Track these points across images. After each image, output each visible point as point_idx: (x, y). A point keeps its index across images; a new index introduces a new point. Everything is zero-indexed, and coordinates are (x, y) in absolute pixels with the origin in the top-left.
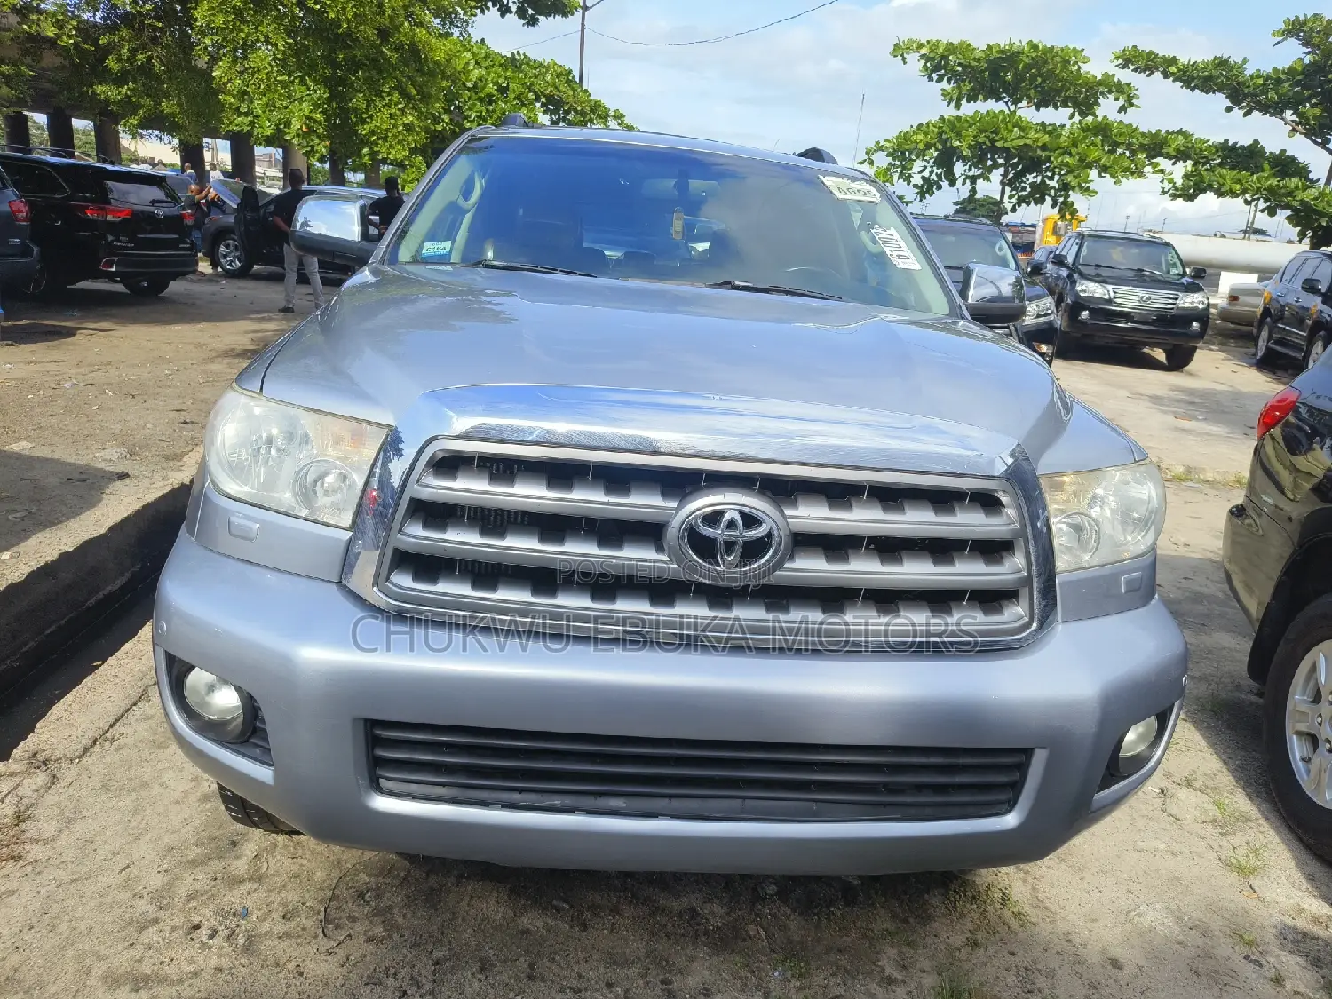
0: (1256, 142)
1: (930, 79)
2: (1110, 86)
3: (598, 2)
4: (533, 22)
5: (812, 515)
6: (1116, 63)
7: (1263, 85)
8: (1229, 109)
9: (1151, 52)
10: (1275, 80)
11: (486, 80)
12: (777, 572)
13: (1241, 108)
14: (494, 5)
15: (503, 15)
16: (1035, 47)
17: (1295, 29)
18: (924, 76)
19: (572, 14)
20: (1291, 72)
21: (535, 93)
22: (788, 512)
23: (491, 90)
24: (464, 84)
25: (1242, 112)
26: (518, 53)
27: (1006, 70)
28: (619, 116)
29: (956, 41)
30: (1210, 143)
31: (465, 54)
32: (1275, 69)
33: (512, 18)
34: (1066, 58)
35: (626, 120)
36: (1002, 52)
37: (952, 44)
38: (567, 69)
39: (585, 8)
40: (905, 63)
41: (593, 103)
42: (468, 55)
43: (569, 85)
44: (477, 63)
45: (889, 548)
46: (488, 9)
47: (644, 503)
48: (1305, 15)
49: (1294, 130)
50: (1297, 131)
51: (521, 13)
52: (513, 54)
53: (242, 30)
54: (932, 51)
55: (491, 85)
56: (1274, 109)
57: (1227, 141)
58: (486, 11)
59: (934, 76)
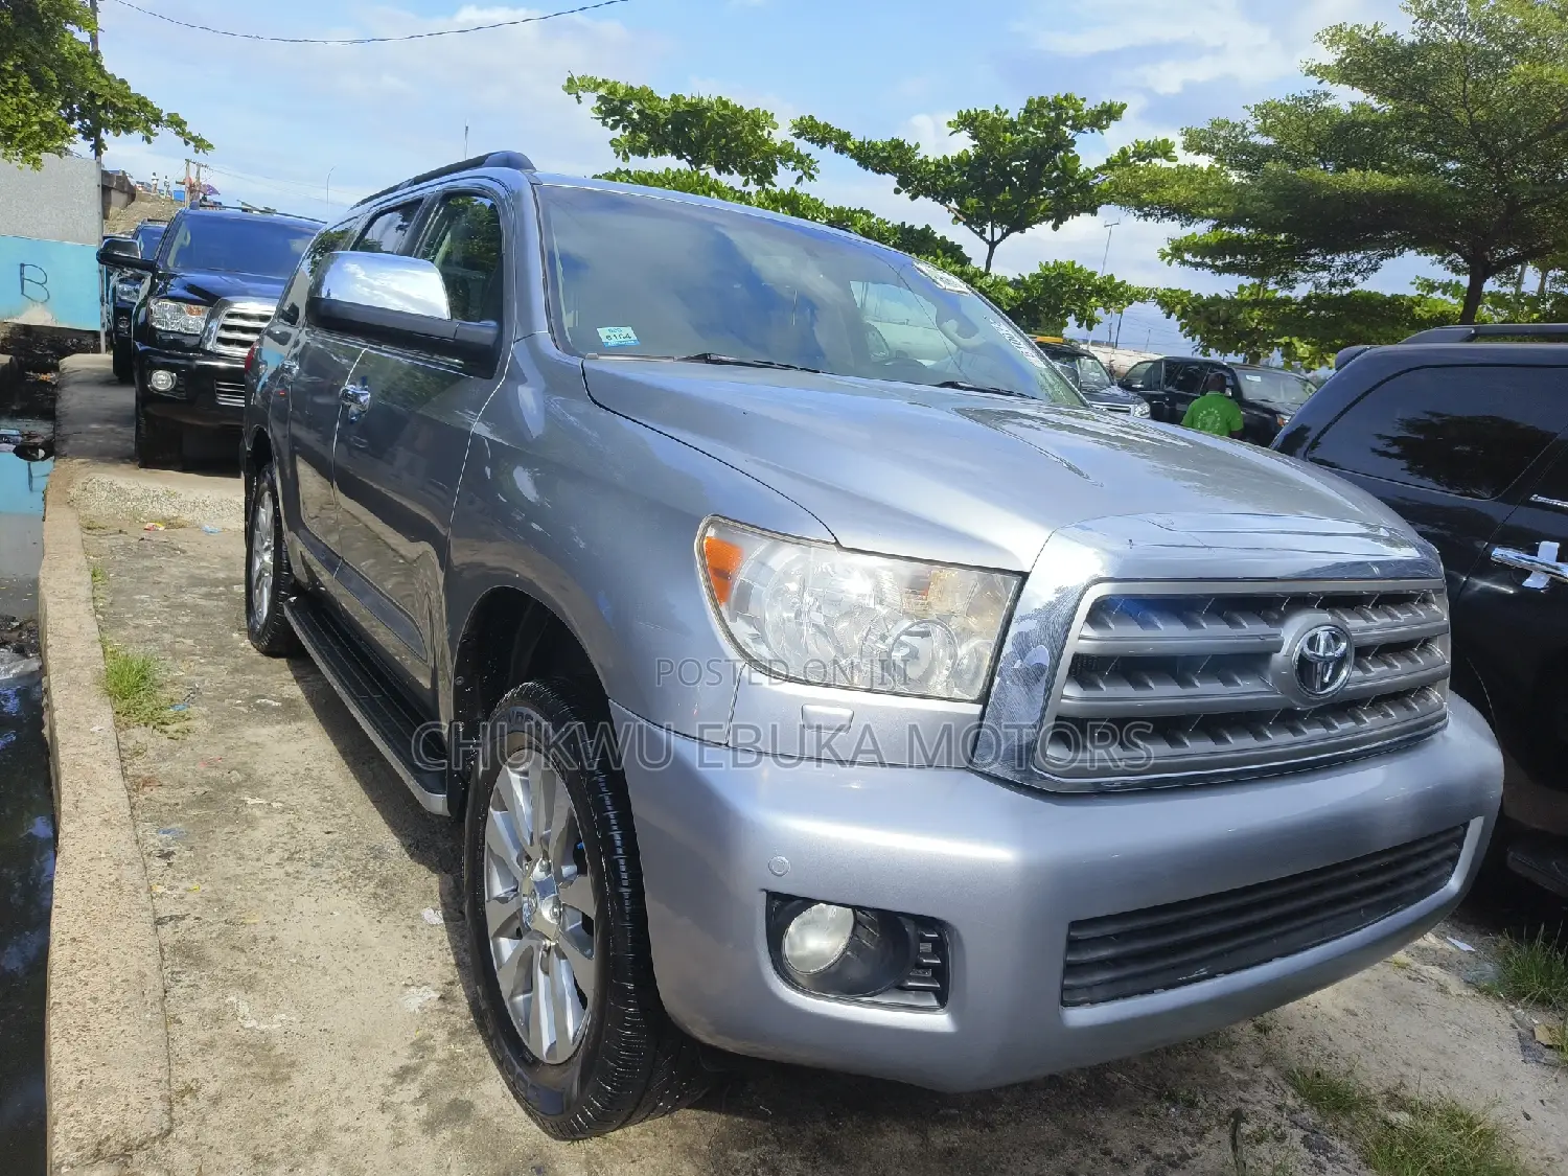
0: (928, 227)
1: (605, 124)
2: (787, 154)
6: (794, 131)
7: (935, 172)
8: (897, 191)
9: (826, 125)
10: (944, 167)
13: (908, 191)
16: (725, 105)
17: (968, 122)
18: (598, 118)
20: (958, 161)
25: (908, 195)
27: (691, 126)
29: (637, 86)
30: (890, 225)
32: (945, 157)
34: (756, 121)
36: (690, 105)
37: (632, 88)
40: (579, 102)
48: (975, 110)
49: (956, 218)
50: (960, 220)
54: (611, 93)
56: (942, 196)
57: (903, 223)
59: (610, 121)
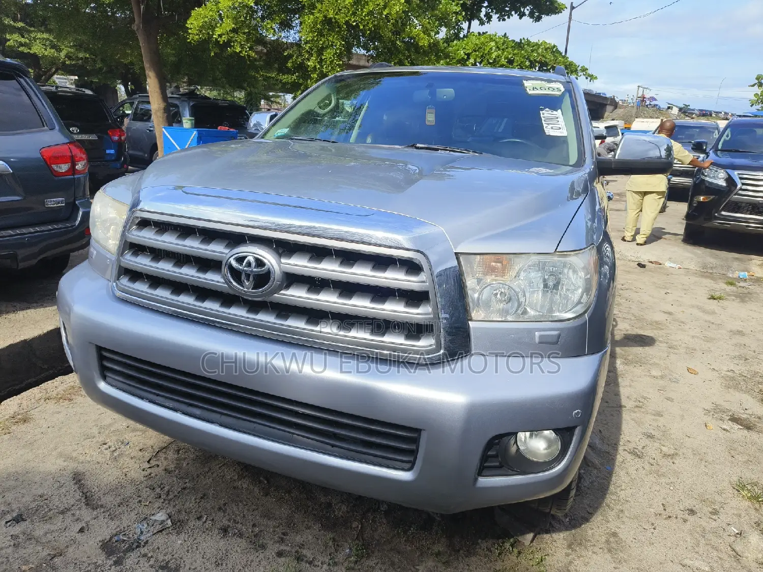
3: (585, 1)
4: (538, 19)
5: (300, 264)
11: (501, 57)
12: (276, 295)
14: (515, 13)
15: (520, 18)
19: (562, 12)
21: (530, 61)
22: (283, 260)
23: (503, 63)
24: (488, 60)
26: (524, 39)
28: (584, 70)
31: (491, 43)
33: (526, 19)
35: (590, 72)
38: (553, 45)
39: (573, 8)
41: (568, 63)
42: (493, 44)
43: (553, 54)
44: (498, 47)
45: (348, 289)
46: (512, 15)
47: (216, 250)
51: (531, 15)
52: (521, 40)
53: (321, 40)
55: (503, 60)
58: (511, 17)
